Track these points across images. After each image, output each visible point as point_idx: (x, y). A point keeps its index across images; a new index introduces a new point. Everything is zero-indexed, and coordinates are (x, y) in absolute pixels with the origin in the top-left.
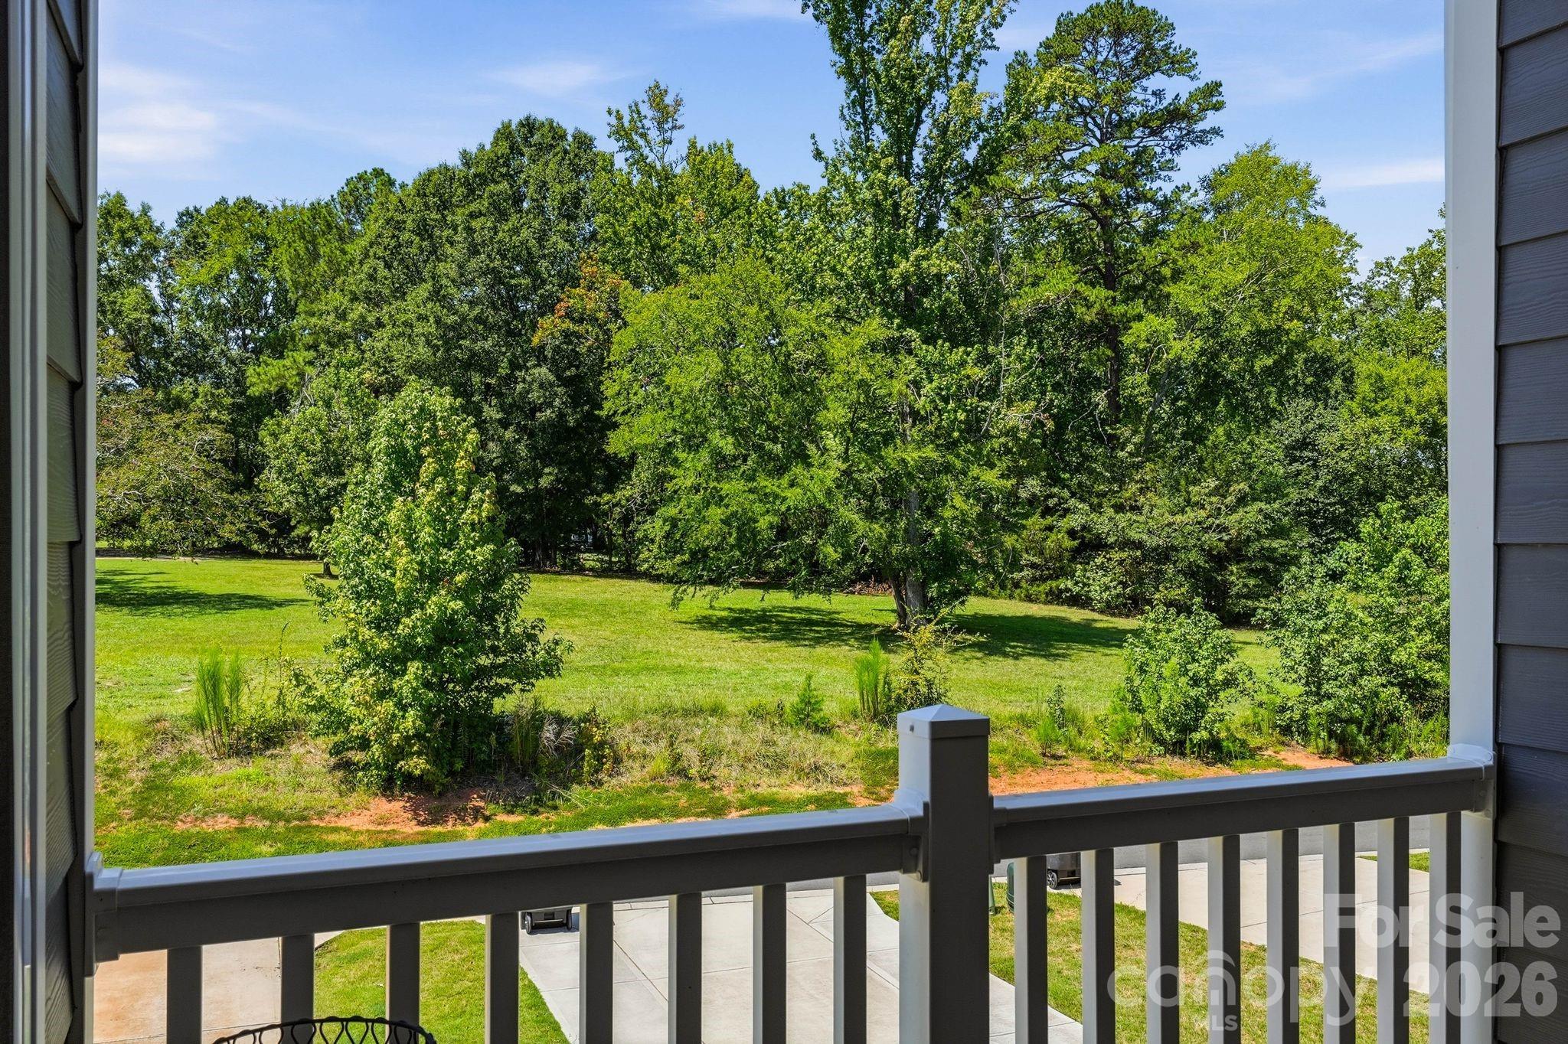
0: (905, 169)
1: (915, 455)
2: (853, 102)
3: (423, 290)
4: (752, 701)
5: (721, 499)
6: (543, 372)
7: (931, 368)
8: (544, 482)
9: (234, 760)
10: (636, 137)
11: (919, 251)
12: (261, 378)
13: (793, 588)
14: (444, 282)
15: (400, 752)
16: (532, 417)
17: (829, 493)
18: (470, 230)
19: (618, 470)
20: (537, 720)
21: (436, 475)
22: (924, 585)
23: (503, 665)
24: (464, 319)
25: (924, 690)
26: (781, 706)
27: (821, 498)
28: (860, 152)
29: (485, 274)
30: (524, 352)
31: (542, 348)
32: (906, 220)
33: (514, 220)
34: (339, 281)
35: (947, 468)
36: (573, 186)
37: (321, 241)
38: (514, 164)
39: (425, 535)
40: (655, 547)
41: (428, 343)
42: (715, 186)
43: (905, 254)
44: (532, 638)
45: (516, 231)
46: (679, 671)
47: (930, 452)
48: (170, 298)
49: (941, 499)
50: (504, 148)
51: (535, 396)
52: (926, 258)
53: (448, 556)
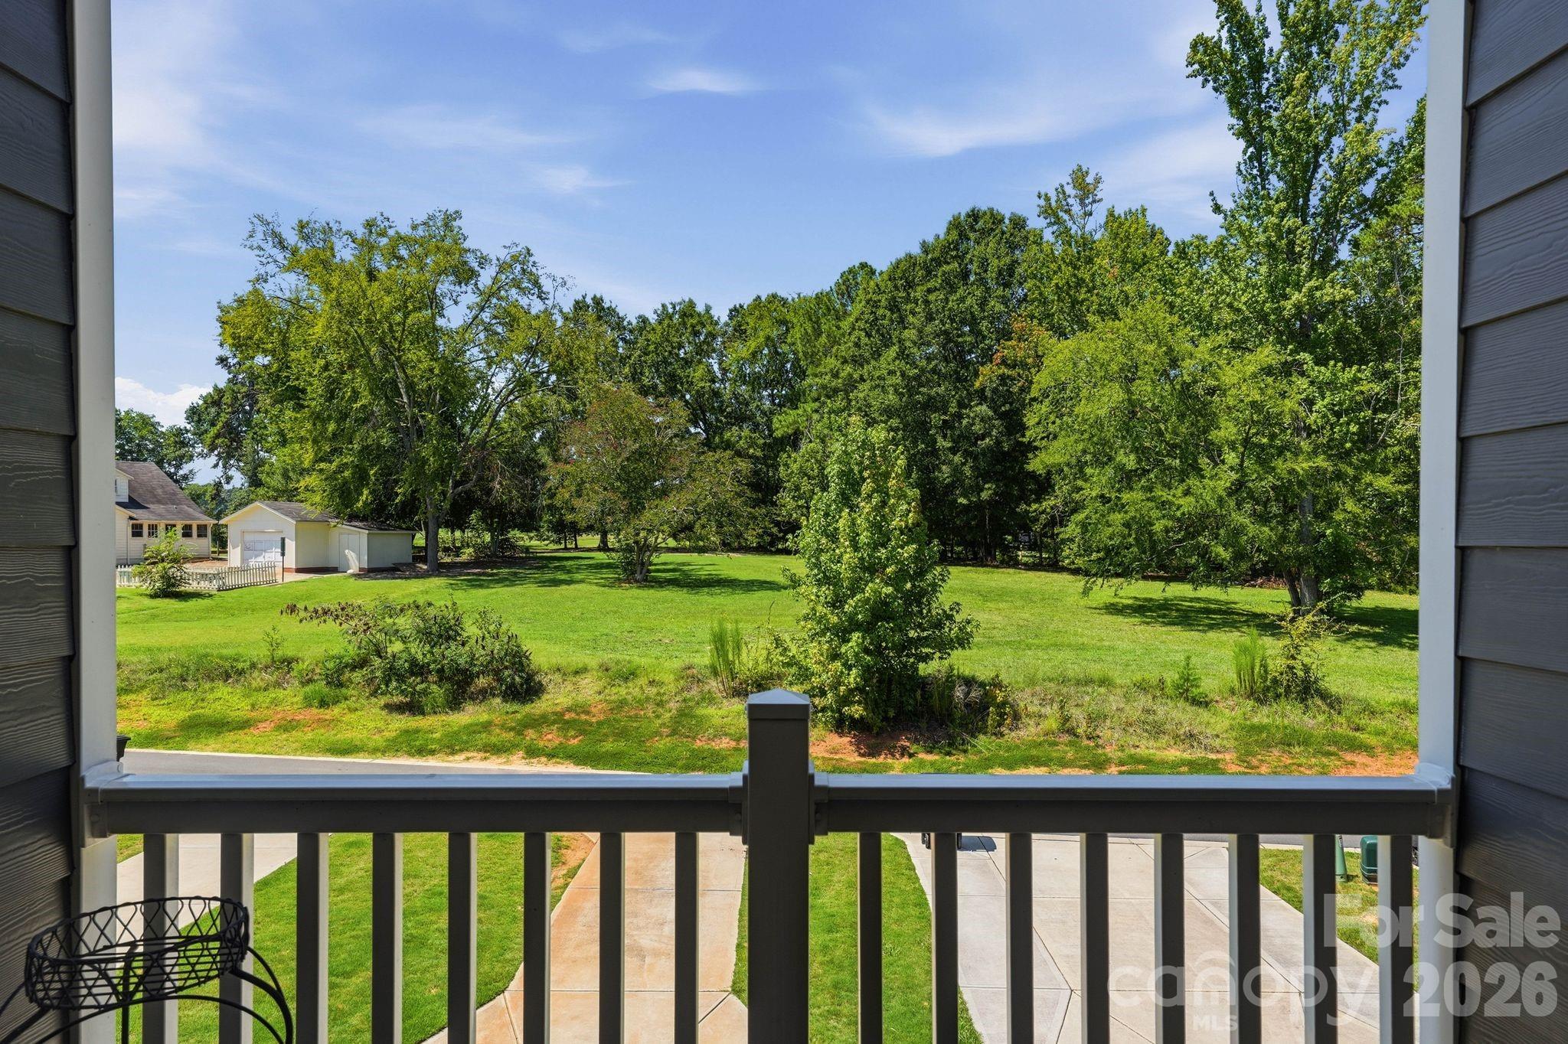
0: (1302, 212)
1: (1305, 465)
2: (1250, 158)
3: (893, 351)
4: (1138, 677)
5: (1123, 506)
6: (983, 409)
7: (1322, 387)
8: (985, 495)
9: (736, 699)
10: (1061, 214)
11: (1313, 283)
12: (783, 424)
13: (1192, 581)
14: (908, 344)
15: (845, 701)
16: (975, 444)
17: (1220, 501)
18: (927, 302)
19: (1043, 486)
20: (951, 680)
21: (873, 491)
22: (1317, 580)
23: (926, 638)
24: (923, 371)
25: (1301, 674)
26: (1162, 681)
27: (1213, 504)
28: (1254, 202)
29: (938, 336)
30: (969, 394)
31: (983, 390)
32: (1301, 255)
33: (960, 292)
34: (834, 350)
35: (1339, 476)
36: (1008, 260)
37: (823, 320)
38: (962, 247)
39: (864, 538)
40: (1074, 547)
41: (896, 391)
42: (1128, 246)
43: (1298, 287)
44: (950, 618)
45: (962, 300)
46: (1083, 647)
47: (1321, 461)
48: (724, 371)
49: (1332, 504)
50: (954, 235)
51: (977, 428)
52: (1317, 288)
53: (882, 553)
